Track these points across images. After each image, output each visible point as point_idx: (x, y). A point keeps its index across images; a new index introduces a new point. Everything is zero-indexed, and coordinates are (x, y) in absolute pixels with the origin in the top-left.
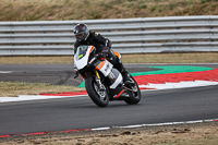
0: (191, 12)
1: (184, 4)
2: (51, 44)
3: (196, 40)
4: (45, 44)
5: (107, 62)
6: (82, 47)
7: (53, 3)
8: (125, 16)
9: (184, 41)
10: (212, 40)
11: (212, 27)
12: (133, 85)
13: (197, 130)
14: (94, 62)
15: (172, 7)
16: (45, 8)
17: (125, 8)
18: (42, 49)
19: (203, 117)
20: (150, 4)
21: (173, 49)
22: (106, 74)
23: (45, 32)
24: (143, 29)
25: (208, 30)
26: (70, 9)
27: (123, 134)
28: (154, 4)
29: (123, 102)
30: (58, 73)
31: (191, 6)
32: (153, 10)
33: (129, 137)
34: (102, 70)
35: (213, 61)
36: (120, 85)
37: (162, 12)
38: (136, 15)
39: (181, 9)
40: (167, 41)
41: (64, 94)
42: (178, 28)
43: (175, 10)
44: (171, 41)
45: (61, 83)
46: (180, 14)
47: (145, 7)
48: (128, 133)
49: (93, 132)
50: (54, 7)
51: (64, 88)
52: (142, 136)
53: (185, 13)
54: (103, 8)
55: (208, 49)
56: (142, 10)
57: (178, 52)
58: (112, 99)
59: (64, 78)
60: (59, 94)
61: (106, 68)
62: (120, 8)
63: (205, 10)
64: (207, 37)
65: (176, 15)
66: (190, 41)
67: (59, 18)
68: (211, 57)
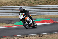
0: (44, 4)
1: (42, 2)
2: (6, 13)
3: (45, 12)
4: (5, 13)
5: (28, 17)
6: (21, 13)
7: (7, 2)
8: (26, 5)
9: (42, 12)
10: (49, 12)
11: (49, 8)
12: (35, 23)
13: (45, 36)
14: (25, 17)
15: (38, 3)
16: (5, 3)
17: (26, 3)
18: (4, 14)
19: (47, 32)
20: (33, 2)
21: (39, 14)
22: (28, 20)
23: (5, 10)
24: (31, 9)
25: (48, 9)
26: (11, 3)
27: (26, 37)
28: (34, 2)
29: (32, 28)
30: (8, 21)
31: (44, 3)
32: (33, 4)
33: (27, 38)
34: (27, 19)
35: (49, 17)
36: (31, 23)
37: (36, 4)
38: (29, 5)
39: (41, 3)
40: (37, 12)
41: (10, 26)
42: (40, 8)
43: (39, 4)
44: (38, 12)
45: (9, 23)
46: (41, 5)
47: (31, 3)
48: (27, 37)
49: (18, 36)
50: (7, 3)
51: (10, 25)
52: (31, 37)
53: (42, 4)
54: (20, 3)
55: (48, 14)
56: (31, 4)
57: (40, 15)
58: (29, 27)
59: (10, 22)
60: (8, 26)
61: (28, 19)
62: (25, 3)
63: (47, 3)
64: (48, 11)
65: (40, 5)
66: (43, 12)
67: (8, 6)
68: (49, 16)
